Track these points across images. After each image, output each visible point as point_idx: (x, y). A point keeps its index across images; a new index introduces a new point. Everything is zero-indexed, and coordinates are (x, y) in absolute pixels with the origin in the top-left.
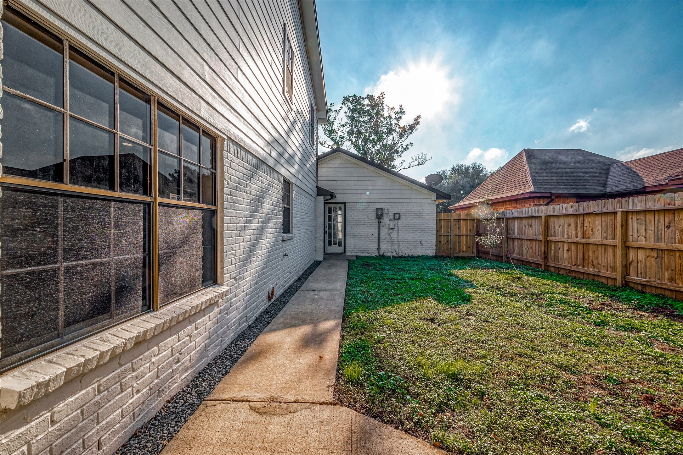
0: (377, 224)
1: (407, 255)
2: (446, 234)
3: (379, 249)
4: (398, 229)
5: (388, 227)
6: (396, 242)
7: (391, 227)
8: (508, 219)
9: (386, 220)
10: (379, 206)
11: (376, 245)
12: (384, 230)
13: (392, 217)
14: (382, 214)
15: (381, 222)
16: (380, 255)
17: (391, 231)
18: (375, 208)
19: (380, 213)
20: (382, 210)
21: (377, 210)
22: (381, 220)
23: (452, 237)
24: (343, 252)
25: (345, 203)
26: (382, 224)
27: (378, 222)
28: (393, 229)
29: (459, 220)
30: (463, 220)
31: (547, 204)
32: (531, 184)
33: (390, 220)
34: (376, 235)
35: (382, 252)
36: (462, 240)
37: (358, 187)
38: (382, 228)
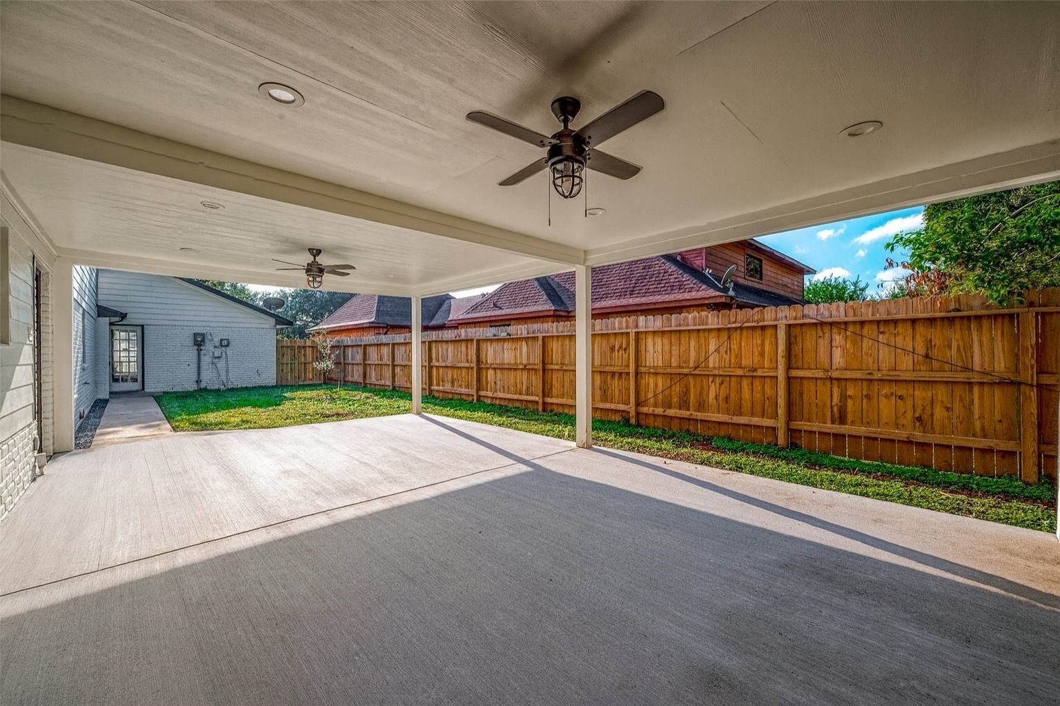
0: (195, 353)
1: (240, 386)
2: (289, 362)
3: (198, 381)
4: (226, 358)
5: (212, 355)
6: (223, 373)
7: (216, 355)
8: (345, 347)
9: (208, 347)
10: (197, 330)
11: (195, 377)
12: (206, 360)
13: (218, 344)
14: (203, 340)
15: (201, 350)
16: (201, 389)
17: (217, 360)
18: (192, 332)
19: (199, 339)
20: (203, 335)
21: (195, 335)
22: (202, 347)
23: (296, 364)
24: (141, 388)
25: (143, 326)
26: (202, 353)
27: (198, 350)
28: (219, 357)
29: (304, 347)
30: (309, 347)
31: (386, 333)
32: (374, 314)
33: (215, 347)
34: (194, 366)
35: (203, 385)
36: (307, 367)
37: (164, 306)
38: (203, 358)
